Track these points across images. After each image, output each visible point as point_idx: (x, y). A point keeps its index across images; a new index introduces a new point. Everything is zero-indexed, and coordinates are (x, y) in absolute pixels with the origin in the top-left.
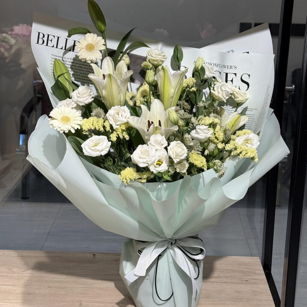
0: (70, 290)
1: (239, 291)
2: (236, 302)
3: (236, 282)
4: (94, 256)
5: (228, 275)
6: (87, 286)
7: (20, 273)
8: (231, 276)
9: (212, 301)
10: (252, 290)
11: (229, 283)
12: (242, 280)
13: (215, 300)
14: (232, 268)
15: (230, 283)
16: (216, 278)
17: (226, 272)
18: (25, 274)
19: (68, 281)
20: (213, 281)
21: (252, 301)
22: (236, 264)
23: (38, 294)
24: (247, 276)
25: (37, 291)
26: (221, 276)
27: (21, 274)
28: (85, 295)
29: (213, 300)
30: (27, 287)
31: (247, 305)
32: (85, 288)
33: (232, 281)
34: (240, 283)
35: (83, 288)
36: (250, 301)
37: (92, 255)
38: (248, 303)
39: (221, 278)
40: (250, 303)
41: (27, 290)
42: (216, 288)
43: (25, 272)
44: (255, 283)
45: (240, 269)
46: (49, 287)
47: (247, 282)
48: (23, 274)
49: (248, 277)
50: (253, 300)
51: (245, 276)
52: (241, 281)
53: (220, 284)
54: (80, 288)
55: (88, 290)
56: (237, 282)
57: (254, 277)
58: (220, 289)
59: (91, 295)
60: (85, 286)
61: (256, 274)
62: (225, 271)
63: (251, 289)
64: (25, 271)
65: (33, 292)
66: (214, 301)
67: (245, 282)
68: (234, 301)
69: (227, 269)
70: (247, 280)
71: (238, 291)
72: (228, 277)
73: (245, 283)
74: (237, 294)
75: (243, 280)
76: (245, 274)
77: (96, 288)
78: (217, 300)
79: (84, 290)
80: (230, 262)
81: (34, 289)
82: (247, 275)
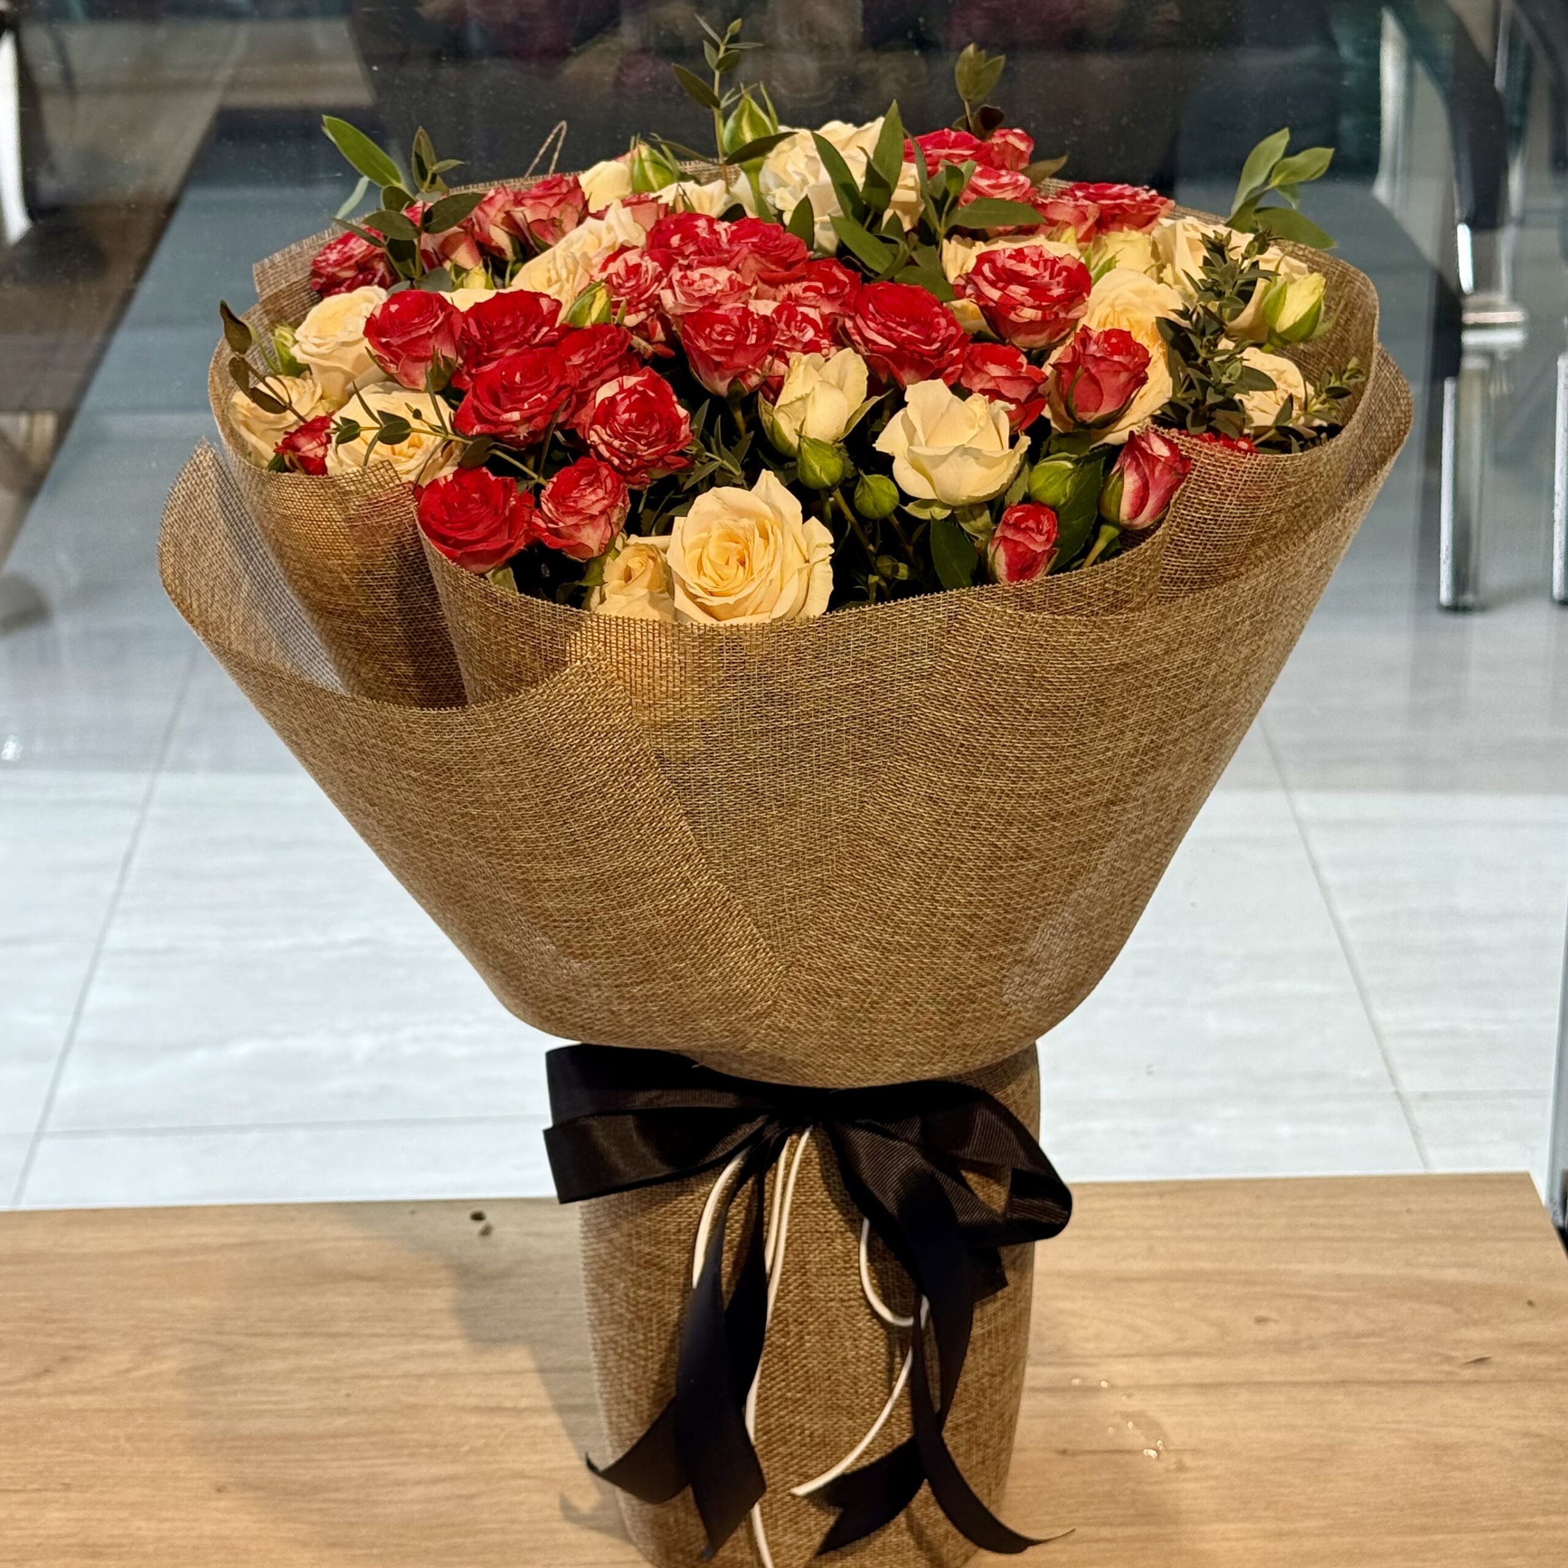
0: (356, 1501)
1: (1445, 1448)
2: (1438, 1537)
3: (1414, 1378)
4: (480, 1226)
5: (1359, 1325)
6: (459, 1469)
7: (17, 1393)
8: (1373, 1334)
9: (1280, 1535)
10: (1527, 1434)
11: (1370, 1383)
12: (1448, 1359)
13: (1299, 1526)
14: (1368, 1269)
15: (1379, 1383)
16: (1281, 1351)
17: (1336, 1301)
18: (49, 1395)
19: (334, 1436)
20: (1267, 1378)
21: (1540, 1520)
22: (1395, 1236)
23: (150, 1548)
24: (1475, 1323)
25: (143, 1524)
26: (1310, 1338)
27: (28, 1394)
28: (459, 1540)
29: (1285, 1526)
30: (73, 1495)
31: (1510, 1555)
32: (452, 1478)
33: (1390, 1366)
34: (1437, 1384)
35: (436, 1481)
36: (1525, 1520)
37: (468, 1213)
38: (1515, 1534)
39: (1312, 1348)
40: (1526, 1534)
41: (78, 1520)
42: (1292, 1427)
43: (46, 1383)
44: (1532, 1379)
45: (1425, 1273)
46: (220, 1490)
47: (1484, 1371)
48: (39, 1396)
49: (1487, 1334)
50: (1546, 1513)
51: (1466, 1324)
52: (1446, 1368)
53: (1310, 1394)
54: (418, 1483)
55: (472, 1497)
56: (1421, 1375)
57: (1523, 1331)
58: (1317, 1441)
59: (496, 1538)
60: (450, 1469)
61: (1530, 1303)
62: (1329, 1294)
63: (1516, 1425)
64: (47, 1371)
65: (116, 1532)
66: (1294, 1533)
67: (1468, 1373)
68: (1424, 1530)
69: (1339, 1276)
70: (1479, 1353)
71: (1437, 1447)
72: (1359, 1336)
73: (1476, 1382)
74: (1429, 1466)
75: (1454, 1354)
76: (1458, 1311)
77: (521, 1475)
78: (1312, 1523)
79: (448, 1499)
80: (1349, 1221)
81: (123, 1514)
82: (1476, 1316)
